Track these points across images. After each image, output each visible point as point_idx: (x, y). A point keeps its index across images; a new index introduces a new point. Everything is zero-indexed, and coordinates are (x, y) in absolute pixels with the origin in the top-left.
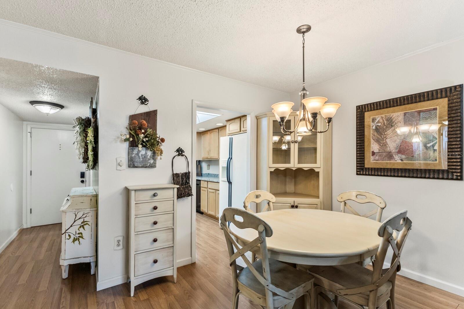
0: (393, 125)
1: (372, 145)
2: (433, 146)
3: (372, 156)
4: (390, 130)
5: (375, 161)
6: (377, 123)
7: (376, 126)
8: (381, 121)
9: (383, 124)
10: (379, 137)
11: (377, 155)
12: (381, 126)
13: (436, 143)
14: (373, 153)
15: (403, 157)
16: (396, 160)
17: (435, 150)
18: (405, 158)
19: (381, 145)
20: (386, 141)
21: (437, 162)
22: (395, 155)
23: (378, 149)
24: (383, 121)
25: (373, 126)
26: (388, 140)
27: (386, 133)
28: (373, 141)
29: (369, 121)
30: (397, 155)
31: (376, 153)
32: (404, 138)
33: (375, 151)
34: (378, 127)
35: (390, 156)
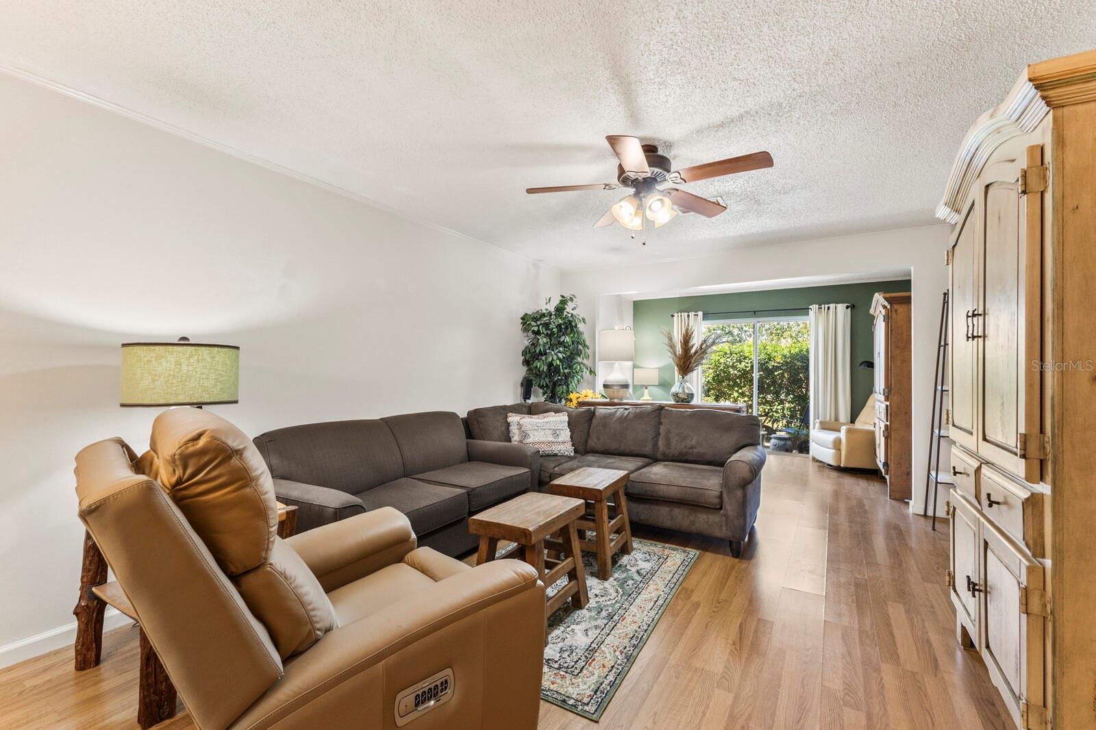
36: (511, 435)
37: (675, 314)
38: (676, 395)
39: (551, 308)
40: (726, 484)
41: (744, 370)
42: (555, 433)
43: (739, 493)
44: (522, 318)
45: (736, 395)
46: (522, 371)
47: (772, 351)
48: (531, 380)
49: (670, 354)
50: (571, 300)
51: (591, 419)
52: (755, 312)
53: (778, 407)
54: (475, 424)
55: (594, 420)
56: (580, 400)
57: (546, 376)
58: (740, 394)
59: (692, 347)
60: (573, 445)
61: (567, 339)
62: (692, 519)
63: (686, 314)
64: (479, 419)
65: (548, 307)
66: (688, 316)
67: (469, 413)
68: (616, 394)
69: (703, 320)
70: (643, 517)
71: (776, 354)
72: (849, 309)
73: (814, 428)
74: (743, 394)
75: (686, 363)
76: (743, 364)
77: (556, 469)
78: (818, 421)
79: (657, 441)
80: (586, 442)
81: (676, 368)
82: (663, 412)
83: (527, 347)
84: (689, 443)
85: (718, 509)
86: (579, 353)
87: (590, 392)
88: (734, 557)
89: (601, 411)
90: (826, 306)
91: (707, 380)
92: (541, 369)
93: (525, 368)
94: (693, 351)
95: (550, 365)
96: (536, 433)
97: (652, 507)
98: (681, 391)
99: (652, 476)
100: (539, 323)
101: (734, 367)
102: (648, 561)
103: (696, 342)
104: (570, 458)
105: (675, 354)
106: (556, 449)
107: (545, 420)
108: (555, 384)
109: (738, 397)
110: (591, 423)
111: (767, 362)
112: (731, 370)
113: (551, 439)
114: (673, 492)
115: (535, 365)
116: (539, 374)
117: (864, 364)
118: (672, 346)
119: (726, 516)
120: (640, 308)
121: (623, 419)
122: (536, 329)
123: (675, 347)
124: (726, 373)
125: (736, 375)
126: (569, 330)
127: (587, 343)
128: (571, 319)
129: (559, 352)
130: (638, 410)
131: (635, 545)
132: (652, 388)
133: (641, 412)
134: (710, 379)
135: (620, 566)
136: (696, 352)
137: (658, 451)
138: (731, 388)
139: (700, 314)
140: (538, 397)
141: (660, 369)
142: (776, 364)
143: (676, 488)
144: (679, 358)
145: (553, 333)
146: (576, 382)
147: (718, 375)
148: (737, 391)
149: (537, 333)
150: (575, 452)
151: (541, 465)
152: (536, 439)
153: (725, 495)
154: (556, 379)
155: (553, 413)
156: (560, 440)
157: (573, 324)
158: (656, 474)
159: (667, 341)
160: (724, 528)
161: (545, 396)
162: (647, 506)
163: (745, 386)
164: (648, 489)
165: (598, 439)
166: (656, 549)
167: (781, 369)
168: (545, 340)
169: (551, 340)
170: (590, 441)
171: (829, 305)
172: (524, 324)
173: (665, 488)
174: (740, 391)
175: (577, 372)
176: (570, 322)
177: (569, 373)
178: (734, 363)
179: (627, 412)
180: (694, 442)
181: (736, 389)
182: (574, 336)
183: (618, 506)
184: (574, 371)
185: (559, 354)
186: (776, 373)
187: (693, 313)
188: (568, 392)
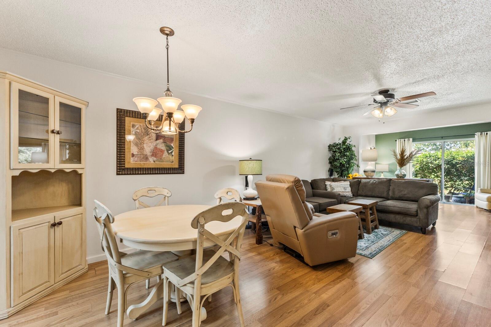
0: (148, 133)
1: (132, 148)
2: (172, 153)
3: (132, 157)
4: (146, 137)
5: (134, 162)
6: (136, 129)
7: (135, 132)
8: (140, 128)
9: (141, 131)
10: (138, 141)
11: (136, 157)
12: (139, 132)
13: (173, 151)
14: (133, 155)
15: (155, 159)
16: (150, 161)
17: (172, 155)
18: (156, 160)
19: (139, 149)
20: (143, 146)
21: (174, 163)
22: (150, 157)
23: (137, 151)
24: (141, 128)
25: (133, 131)
26: (145, 145)
27: (143, 139)
28: (133, 144)
29: (130, 126)
30: (151, 157)
31: (136, 155)
32: (156, 145)
33: (134, 153)
34: (137, 133)
35: (146, 158)
36: (327, 189)
37: (398, 140)
38: (397, 175)
39: (341, 142)
40: (419, 207)
41: (438, 165)
42: (345, 188)
43: (425, 210)
44: (328, 146)
45: (433, 176)
46: (328, 166)
47: (456, 154)
48: (333, 170)
49: (394, 159)
50: (349, 138)
51: (359, 184)
52: (442, 137)
53: (459, 183)
54: (314, 184)
55: (360, 184)
56: (354, 177)
57: (339, 168)
58: (435, 176)
59: (405, 155)
60: (352, 193)
61: (348, 154)
62: (404, 219)
63: (403, 140)
64: (316, 183)
65: (339, 141)
66: (405, 140)
67: (312, 181)
68: (369, 175)
69: (413, 142)
70: (383, 218)
71: (458, 156)
73: (477, 192)
74: (437, 176)
75: (402, 161)
76: (437, 162)
77: (347, 200)
78: (479, 189)
79: (389, 192)
80: (358, 192)
81: (398, 164)
82: (391, 181)
83: (330, 157)
84: (403, 193)
85: (416, 216)
86: (352, 159)
87: (357, 174)
88: (423, 234)
89: (363, 181)
90: (485, 133)
91: (416, 169)
92: (337, 165)
93: (330, 165)
94: (406, 157)
95: (341, 163)
96: (337, 188)
97: (387, 214)
98: (400, 173)
99: (387, 204)
100: (336, 148)
101: (431, 163)
102: (386, 231)
103: (407, 154)
104: (351, 198)
105: (397, 158)
106: (345, 194)
107: (341, 184)
108: (342, 171)
109: (434, 178)
110: (359, 185)
111: (452, 160)
112: (430, 164)
113: (343, 190)
114: (396, 209)
115: (334, 164)
116: (336, 167)
118: (395, 155)
119: (420, 219)
120: (379, 138)
121: (373, 184)
122: (335, 150)
123: (397, 156)
124: (427, 166)
125: (433, 167)
126: (348, 150)
127: (356, 155)
128: (349, 146)
129: (344, 159)
130: (380, 181)
131: (380, 227)
132: (385, 173)
133: (381, 181)
134: (418, 169)
135: (375, 232)
136: (407, 158)
137: (389, 196)
138: (431, 173)
139: (411, 139)
140: (336, 176)
141: (389, 164)
142: (457, 161)
143: (397, 208)
144: (399, 160)
145: (342, 152)
146: (352, 170)
147: (422, 167)
148: (434, 175)
149: (336, 151)
150: (353, 196)
151: (341, 199)
152: (338, 190)
153: (419, 211)
154: (343, 169)
155: (343, 181)
156: (347, 191)
157: (350, 148)
158: (388, 203)
159: (393, 153)
160: (418, 223)
161: (338, 176)
162: (385, 214)
163: (438, 172)
164: (385, 208)
165: (363, 191)
166: (389, 229)
167: (461, 164)
168: (339, 154)
169: (341, 154)
170: (359, 192)
171: (487, 132)
172: (329, 148)
173: (392, 208)
174: (436, 175)
175: (352, 166)
176: (349, 147)
177: (349, 167)
178: (431, 161)
179: (375, 181)
180: (405, 193)
181: (433, 174)
182: (350, 152)
183: (373, 212)
184: (351, 166)
185: (345, 160)
186: (457, 166)
187: (407, 139)
188: (348, 174)
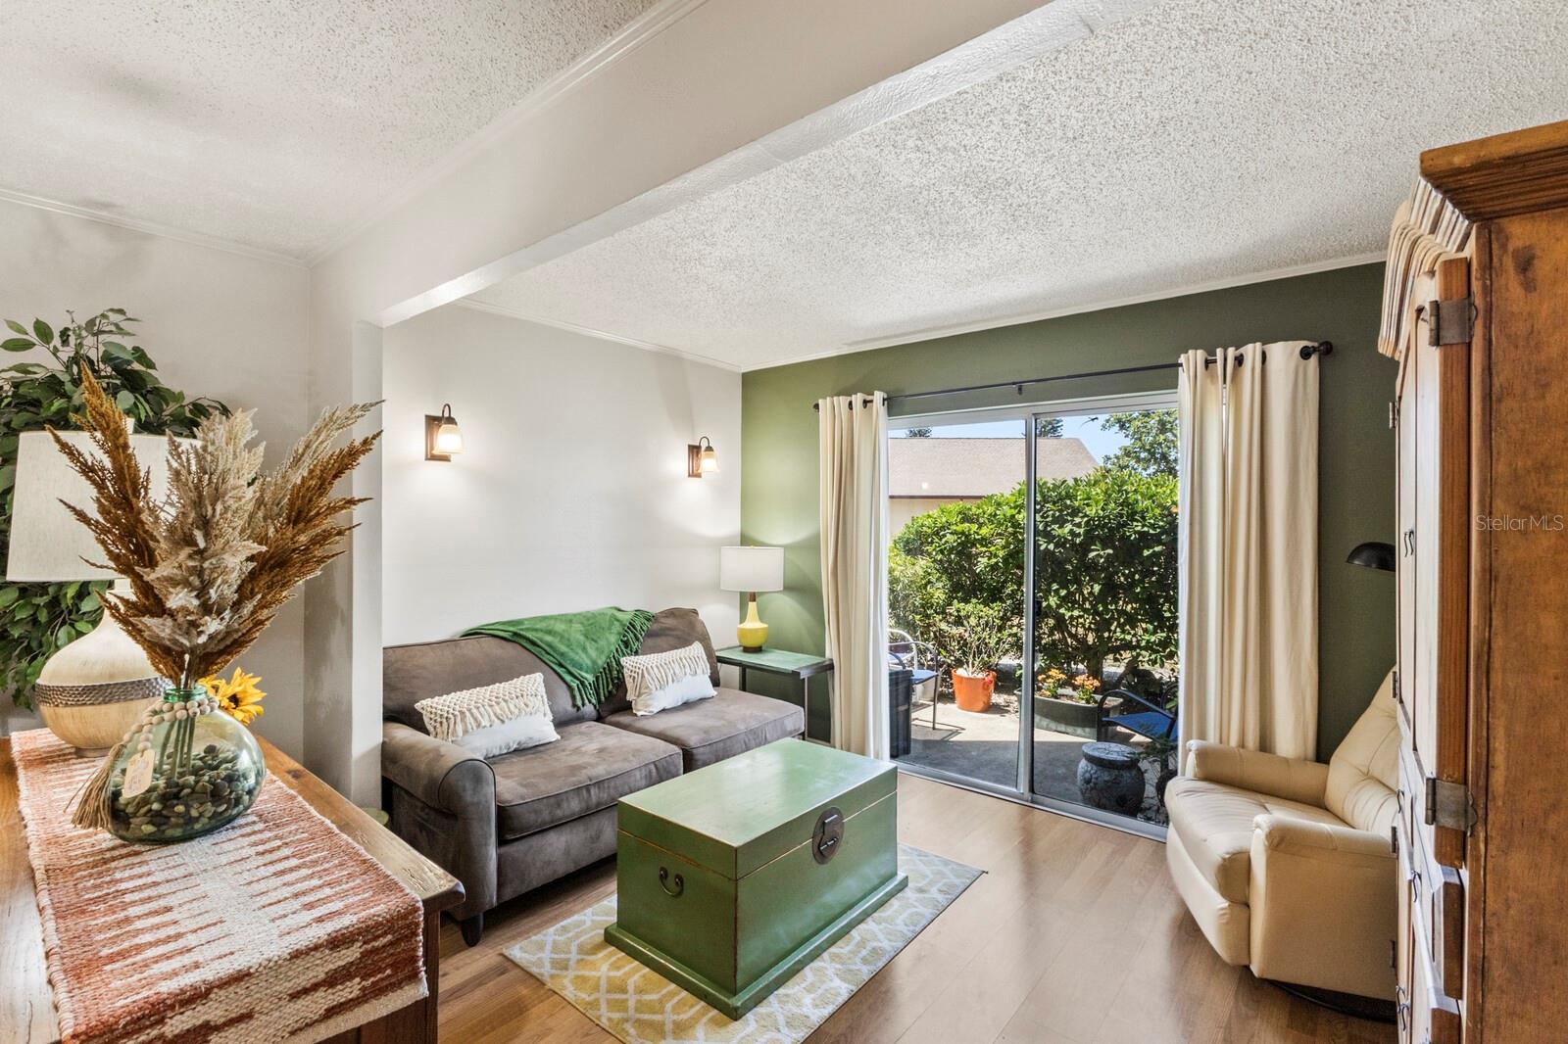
37: (821, 403)
52: (1020, 385)
66: (850, 405)
69: (893, 414)
72: (1314, 360)
117: (1365, 555)
139: (878, 396)
171: (1242, 349)
